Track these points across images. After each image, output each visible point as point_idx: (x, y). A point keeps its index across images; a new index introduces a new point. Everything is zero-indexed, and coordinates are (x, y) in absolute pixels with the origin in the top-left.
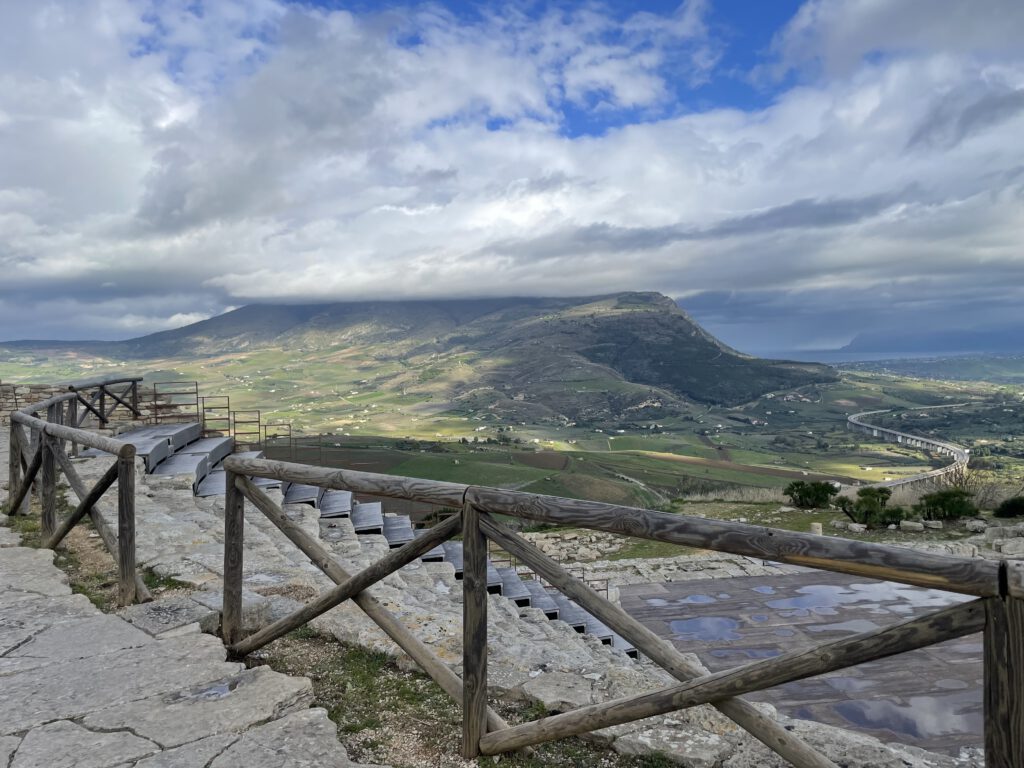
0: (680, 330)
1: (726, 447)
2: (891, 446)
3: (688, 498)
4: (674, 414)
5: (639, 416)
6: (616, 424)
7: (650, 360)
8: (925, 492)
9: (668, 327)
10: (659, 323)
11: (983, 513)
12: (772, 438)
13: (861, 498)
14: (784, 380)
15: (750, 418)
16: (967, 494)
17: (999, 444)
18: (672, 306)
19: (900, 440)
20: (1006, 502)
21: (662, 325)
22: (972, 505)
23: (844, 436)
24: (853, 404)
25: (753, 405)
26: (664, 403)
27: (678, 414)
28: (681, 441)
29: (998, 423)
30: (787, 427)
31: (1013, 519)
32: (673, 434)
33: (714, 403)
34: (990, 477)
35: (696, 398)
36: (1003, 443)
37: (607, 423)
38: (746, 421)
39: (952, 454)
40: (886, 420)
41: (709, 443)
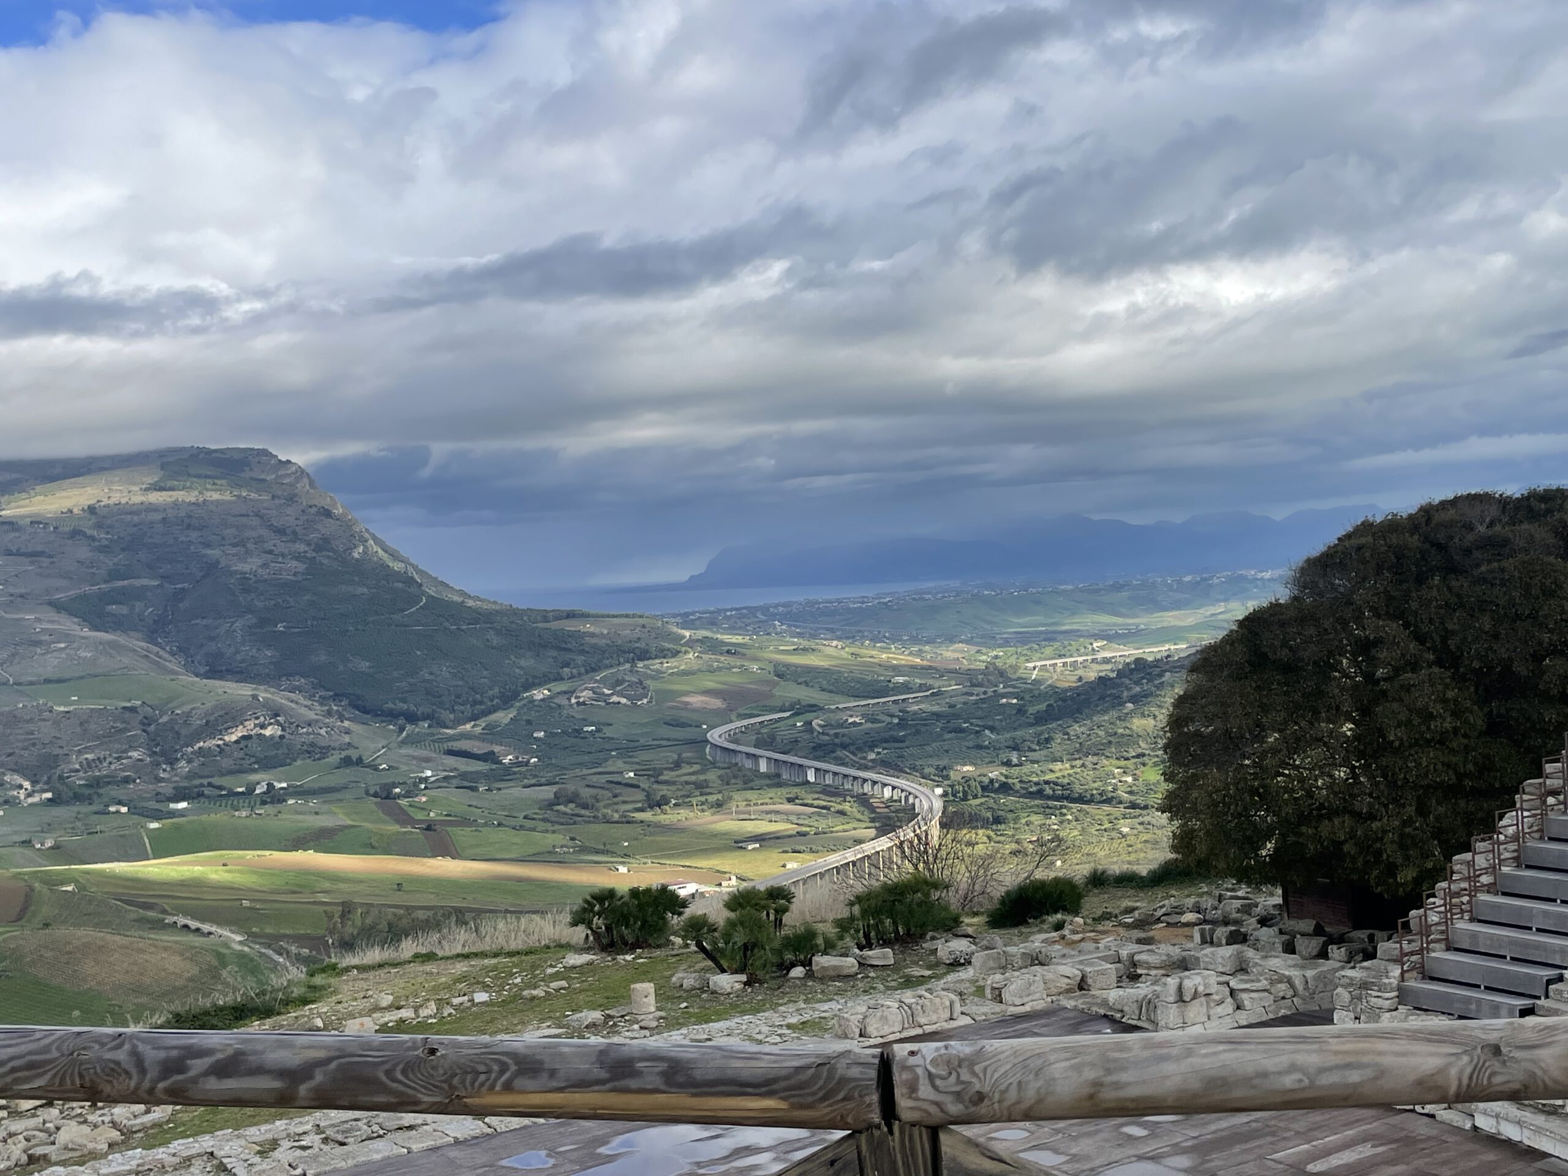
0: (323, 545)
1: (442, 822)
2: (795, 791)
3: (350, 960)
4: (315, 751)
5: (226, 763)
6: (166, 789)
7: (251, 619)
8: (859, 888)
9: (295, 537)
10: (271, 527)
11: (970, 923)
12: (548, 793)
13: (732, 915)
14: (568, 656)
15: (497, 749)
16: (935, 886)
17: (995, 773)
18: (303, 485)
19: (811, 778)
20: (1008, 893)
21: (280, 531)
22: (946, 908)
23: (702, 777)
24: (717, 703)
25: (503, 717)
26: (291, 725)
27: (325, 751)
28: (334, 817)
29: (992, 729)
30: (581, 765)
31: (1024, 930)
32: (313, 803)
33: (412, 718)
34: (981, 841)
35: (367, 710)
36: (1004, 770)
37: (140, 787)
38: (490, 757)
39: (911, 800)
40: (784, 734)
41: (403, 818)
